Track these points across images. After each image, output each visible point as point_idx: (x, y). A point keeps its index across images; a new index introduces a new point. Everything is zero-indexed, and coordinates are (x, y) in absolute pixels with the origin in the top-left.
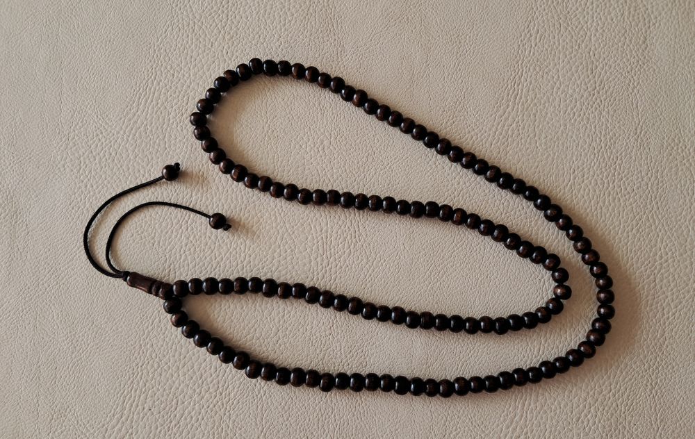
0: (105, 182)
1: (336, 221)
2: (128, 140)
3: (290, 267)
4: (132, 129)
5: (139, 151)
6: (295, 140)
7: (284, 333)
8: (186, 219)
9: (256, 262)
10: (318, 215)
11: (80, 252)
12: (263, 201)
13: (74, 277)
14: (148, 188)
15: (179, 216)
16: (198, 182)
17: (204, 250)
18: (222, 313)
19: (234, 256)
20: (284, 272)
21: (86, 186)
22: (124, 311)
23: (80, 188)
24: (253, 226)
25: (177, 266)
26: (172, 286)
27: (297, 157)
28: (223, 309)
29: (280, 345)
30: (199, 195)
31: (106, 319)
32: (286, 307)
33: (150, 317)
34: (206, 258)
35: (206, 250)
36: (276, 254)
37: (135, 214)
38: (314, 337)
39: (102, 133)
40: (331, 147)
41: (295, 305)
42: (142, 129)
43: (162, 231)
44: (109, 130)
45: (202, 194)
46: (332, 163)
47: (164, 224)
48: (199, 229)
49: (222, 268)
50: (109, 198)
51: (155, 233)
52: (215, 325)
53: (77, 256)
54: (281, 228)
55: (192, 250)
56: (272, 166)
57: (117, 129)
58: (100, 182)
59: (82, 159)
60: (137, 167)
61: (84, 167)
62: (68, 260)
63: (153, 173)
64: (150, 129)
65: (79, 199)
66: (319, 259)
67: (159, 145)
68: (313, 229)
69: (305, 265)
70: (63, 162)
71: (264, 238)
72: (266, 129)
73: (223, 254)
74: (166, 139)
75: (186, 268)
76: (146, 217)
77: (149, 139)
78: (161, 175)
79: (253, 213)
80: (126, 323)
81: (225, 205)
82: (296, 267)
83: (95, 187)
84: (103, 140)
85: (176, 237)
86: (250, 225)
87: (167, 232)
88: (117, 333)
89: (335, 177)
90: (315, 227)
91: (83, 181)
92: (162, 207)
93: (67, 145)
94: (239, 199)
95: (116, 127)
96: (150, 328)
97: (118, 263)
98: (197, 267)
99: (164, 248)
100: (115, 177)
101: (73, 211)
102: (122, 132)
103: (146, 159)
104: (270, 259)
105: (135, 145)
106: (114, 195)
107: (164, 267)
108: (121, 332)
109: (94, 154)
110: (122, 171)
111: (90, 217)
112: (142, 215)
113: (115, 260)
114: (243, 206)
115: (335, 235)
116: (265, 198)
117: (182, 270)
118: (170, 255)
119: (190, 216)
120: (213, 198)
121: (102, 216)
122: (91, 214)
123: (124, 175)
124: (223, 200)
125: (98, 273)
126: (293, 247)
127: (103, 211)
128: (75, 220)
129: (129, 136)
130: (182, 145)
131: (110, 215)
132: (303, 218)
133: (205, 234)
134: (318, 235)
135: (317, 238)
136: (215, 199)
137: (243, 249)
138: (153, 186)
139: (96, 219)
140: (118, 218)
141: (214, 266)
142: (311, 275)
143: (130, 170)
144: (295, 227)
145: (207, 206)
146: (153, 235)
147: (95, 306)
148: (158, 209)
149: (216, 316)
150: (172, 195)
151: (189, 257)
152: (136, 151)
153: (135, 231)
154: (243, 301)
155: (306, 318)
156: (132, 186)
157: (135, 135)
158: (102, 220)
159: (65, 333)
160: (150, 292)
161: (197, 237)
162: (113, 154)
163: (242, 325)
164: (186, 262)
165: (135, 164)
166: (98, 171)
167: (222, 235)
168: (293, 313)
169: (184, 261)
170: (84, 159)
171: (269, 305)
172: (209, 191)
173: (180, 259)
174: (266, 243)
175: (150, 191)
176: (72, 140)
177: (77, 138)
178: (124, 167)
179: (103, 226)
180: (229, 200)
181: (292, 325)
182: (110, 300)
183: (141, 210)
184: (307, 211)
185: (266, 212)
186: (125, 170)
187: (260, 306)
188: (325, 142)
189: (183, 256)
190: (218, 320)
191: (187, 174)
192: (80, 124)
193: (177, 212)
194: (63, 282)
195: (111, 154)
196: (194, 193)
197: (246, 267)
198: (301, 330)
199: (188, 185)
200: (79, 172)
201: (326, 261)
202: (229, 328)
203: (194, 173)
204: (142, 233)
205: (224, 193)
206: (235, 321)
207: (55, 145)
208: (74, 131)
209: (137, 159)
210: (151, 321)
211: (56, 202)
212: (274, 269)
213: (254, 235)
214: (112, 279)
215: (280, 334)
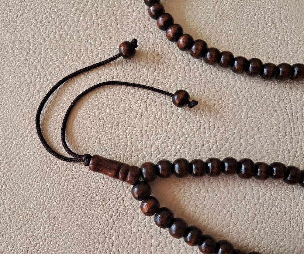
0: (57, 63)
1: (299, 98)
2: (78, 22)
3: (258, 146)
4: (82, 11)
5: (90, 31)
6: (246, 19)
7: (262, 217)
8: (145, 98)
9: (223, 142)
10: (279, 92)
11: (32, 136)
12: (221, 79)
13: (26, 163)
14: (102, 67)
15: (137, 96)
16: (153, 62)
17: (166, 130)
18: (193, 198)
19: (198, 136)
20: (253, 152)
21: (37, 68)
22: (84, 199)
23: (30, 69)
24: (215, 104)
25: (139, 147)
26: (141, 170)
27: (251, 34)
28: (194, 193)
29: (259, 231)
30: (156, 74)
31: (64, 210)
32: (260, 190)
33: (114, 206)
34: (169, 139)
35: (168, 130)
36: (242, 133)
37: (90, 94)
38: (295, 220)
39: (51, 16)
40: (283, 26)
41: (270, 186)
42: (93, 10)
43: (120, 112)
44: (58, 13)
45: (159, 73)
46: (286, 41)
47: (122, 105)
48: (159, 108)
49: (187, 148)
50: (61, 78)
51: (113, 114)
52: (187, 212)
53: (29, 140)
54: (244, 105)
55: (154, 130)
56: (227, 44)
57: (67, 12)
58: (51, 63)
59: (31, 41)
60: (89, 48)
61: (34, 49)
62: (19, 145)
63: (107, 53)
64: (100, 11)
65: (29, 81)
66: (287, 137)
67: (111, 26)
68: (277, 107)
69: (274, 143)
70: (11, 45)
71: (228, 116)
72: (216, 9)
73: (186, 134)
74: (118, 20)
75: (149, 150)
76: (102, 98)
77: (100, 20)
78: (118, 52)
79: (214, 91)
80: (87, 213)
81: (183, 84)
82: (265, 146)
83: (45, 68)
84: (53, 22)
85: (136, 117)
86: (212, 103)
87: (126, 113)
88: (77, 225)
89: (291, 54)
90: (278, 104)
91: (32, 63)
92: (119, 87)
93: (16, 28)
94: (197, 76)
95: (65, 10)
96: (114, 218)
97: (75, 147)
98: (160, 148)
99: (124, 129)
100: (66, 58)
101: (23, 93)
102: (72, 15)
103: (98, 40)
104: (237, 139)
105: (86, 26)
106: (66, 75)
107: (126, 150)
108: (82, 224)
109: (44, 36)
110: (73, 52)
111: (41, 99)
112: (99, 96)
113: (71, 144)
114: (202, 84)
115: (301, 112)
116: (224, 75)
117: (144, 151)
118: (131, 136)
119: (148, 95)
120: (170, 77)
121: (55, 98)
122: (43, 95)
123: (77, 55)
124: (181, 79)
125: (53, 158)
126: (259, 126)
127: (55, 93)
128: (25, 102)
129: (79, 19)
130: (134, 25)
131: (63, 96)
132: (265, 95)
133: (166, 113)
134: (283, 112)
135: (283, 115)
136: (172, 77)
137: (207, 129)
138: (107, 65)
139: (48, 101)
140: (72, 100)
141: (178, 147)
142: (282, 154)
143: (82, 50)
144: (259, 105)
145: (165, 85)
146: (111, 116)
147: (50, 195)
148: (115, 89)
149: (187, 202)
150: (128, 75)
151: (151, 139)
152: (88, 31)
153: (92, 112)
154: (214, 185)
155: (283, 200)
156: (85, 66)
157: (85, 17)
158: (55, 102)
159: (19, 226)
160: (116, 176)
161: (158, 117)
162: (64, 35)
163: (216, 210)
164: (148, 143)
165: (87, 45)
166: (49, 52)
167: (183, 114)
168: (268, 195)
169: (146, 142)
170: (34, 41)
171: (242, 187)
172: (166, 70)
173: (142, 140)
174: (230, 122)
175: (105, 72)
176: (20, 23)
177: (25, 21)
178: (75, 48)
179: (56, 108)
180: (187, 79)
181: (269, 208)
182: (67, 187)
183: (97, 90)
184: (268, 88)
185: (227, 89)
186: (77, 50)
187: (233, 189)
188: (276, 21)
189: (145, 137)
190: (190, 206)
191: (142, 52)
192: (28, 8)
193: (134, 93)
194: (14, 168)
195: (61, 36)
196: (150, 73)
197: (213, 147)
198: (279, 214)
199: (144, 65)
200: (28, 53)
201: (294, 139)
202: (202, 214)
203: (149, 52)
204: (100, 114)
205: (182, 71)
206: (208, 207)
207: (3, 29)
208: (22, 14)
209: (89, 39)
210: (114, 209)
211: (4, 85)
212: (242, 149)
213: (217, 114)
214: (69, 164)
215: (258, 218)
